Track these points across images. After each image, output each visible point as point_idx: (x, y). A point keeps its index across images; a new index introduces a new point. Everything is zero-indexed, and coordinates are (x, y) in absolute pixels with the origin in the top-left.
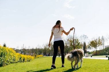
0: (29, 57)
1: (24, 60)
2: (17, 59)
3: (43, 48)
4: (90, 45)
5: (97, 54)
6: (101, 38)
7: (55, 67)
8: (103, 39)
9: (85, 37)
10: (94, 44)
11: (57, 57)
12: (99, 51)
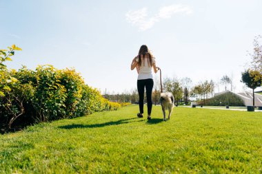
0: (116, 104)
1: (110, 107)
2: (103, 107)
3: (131, 94)
4: (194, 91)
5: (203, 103)
6: (209, 82)
7: (142, 117)
8: (212, 84)
9: (188, 80)
10: (199, 90)
11: (153, 105)
12: (208, 100)
